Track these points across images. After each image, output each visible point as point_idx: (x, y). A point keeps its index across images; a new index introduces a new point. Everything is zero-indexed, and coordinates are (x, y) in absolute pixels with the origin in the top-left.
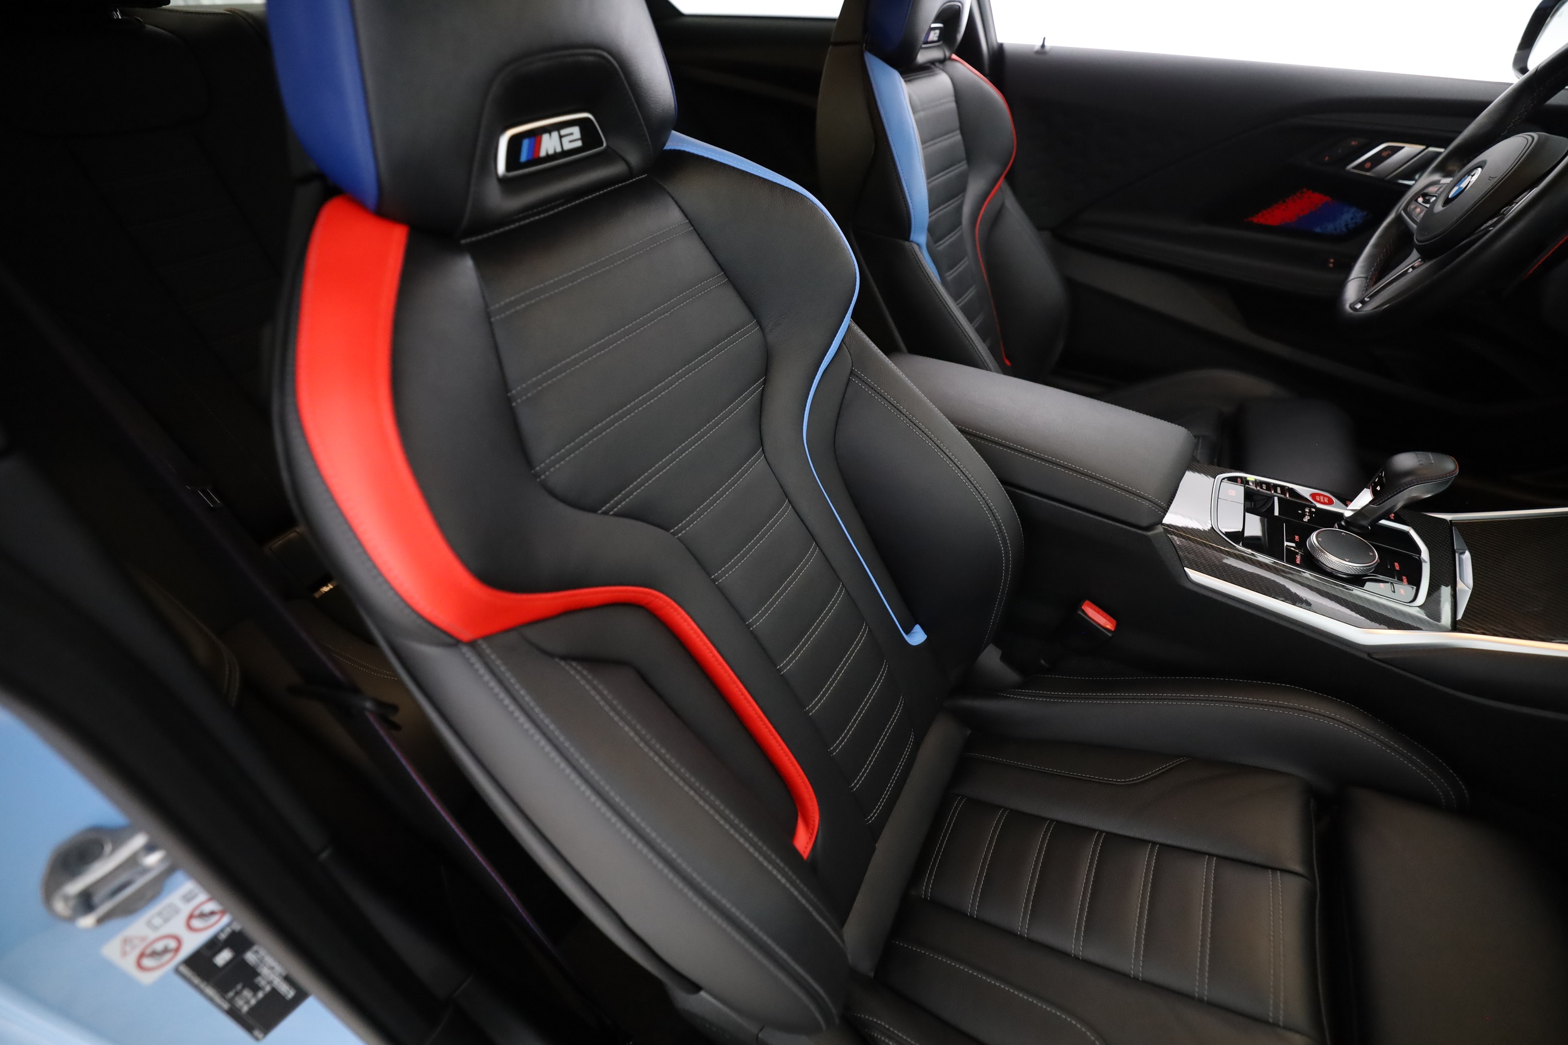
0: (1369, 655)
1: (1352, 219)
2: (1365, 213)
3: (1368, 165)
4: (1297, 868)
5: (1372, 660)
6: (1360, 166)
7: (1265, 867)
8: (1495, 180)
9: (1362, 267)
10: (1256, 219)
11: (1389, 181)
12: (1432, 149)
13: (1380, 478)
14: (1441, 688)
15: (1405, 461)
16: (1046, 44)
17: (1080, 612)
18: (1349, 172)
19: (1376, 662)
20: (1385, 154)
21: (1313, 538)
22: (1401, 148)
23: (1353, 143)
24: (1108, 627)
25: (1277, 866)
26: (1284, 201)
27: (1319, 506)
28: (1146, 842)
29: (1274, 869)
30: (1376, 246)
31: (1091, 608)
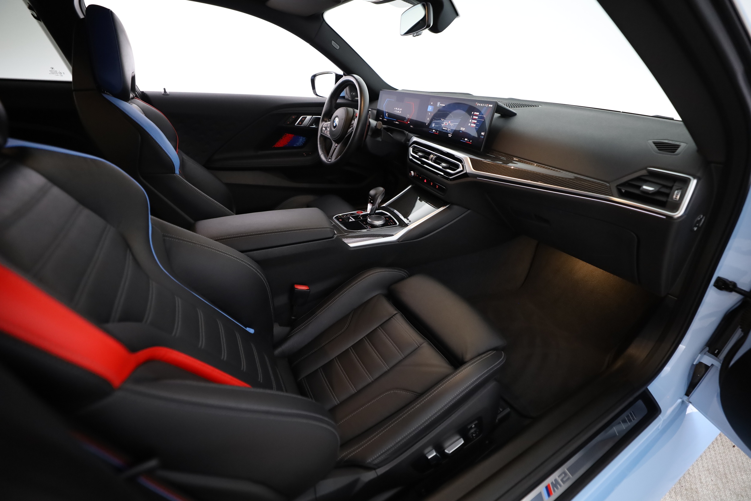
0: (398, 242)
1: (302, 140)
2: (305, 138)
3: (300, 123)
4: (395, 312)
5: (400, 243)
6: (298, 124)
7: (390, 319)
8: (344, 119)
9: (321, 150)
10: (276, 146)
11: (308, 127)
12: (313, 116)
13: (370, 199)
14: (414, 241)
15: (372, 192)
16: (167, 91)
17: (296, 289)
18: (296, 126)
19: (401, 242)
20: (303, 119)
21: (369, 220)
22: (307, 117)
23: (293, 117)
24: (306, 289)
25: (391, 316)
26: (282, 138)
27: (361, 214)
28: (376, 328)
29: (392, 317)
30: (320, 144)
31: (298, 286)
